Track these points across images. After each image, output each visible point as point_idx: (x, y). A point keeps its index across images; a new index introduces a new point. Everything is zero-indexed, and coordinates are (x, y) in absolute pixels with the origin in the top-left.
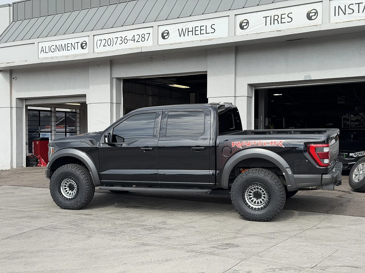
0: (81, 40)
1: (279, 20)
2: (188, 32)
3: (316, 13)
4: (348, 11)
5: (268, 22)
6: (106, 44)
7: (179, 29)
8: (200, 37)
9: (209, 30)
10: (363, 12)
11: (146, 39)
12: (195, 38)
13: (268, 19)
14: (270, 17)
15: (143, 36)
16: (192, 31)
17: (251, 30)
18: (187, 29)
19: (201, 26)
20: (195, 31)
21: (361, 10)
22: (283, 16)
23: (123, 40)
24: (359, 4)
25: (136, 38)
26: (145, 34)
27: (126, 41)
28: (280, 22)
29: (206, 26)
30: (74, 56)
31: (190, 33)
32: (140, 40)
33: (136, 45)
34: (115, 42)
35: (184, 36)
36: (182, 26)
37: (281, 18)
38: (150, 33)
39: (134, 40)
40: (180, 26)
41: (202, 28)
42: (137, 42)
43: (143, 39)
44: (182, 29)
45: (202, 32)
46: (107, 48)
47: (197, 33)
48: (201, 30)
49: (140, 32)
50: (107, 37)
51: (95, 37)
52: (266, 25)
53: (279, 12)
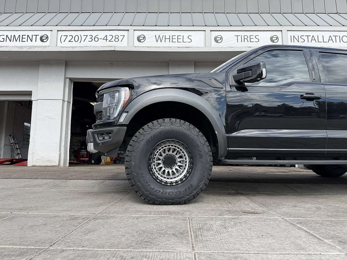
0: (41, 34)
1: (249, 39)
2: (165, 39)
3: (277, 38)
4: (300, 40)
5: (240, 40)
6: (73, 40)
7: (155, 36)
8: (177, 45)
9: (186, 39)
10: (311, 42)
11: (120, 40)
12: (171, 44)
13: (239, 38)
14: (240, 36)
15: (117, 37)
16: (170, 39)
17: (225, 44)
18: (164, 36)
19: (178, 36)
20: (172, 39)
21: (310, 40)
22: (251, 37)
23: (93, 38)
24: (308, 36)
25: (109, 38)
26: (119, 36)
27: (96, 39)
28: (249, 41)
29: (183, 36)
30: (31, 47)
31: (167, 40)
32: (113, 40)
33: (108, 44)
34: (83, 39)
35: (161, 42)
36: (159, 34)
37: (250, 39)
38: (124, 36)
39: (106, 39)
40: (157, 33)
41: (179, 37)
42: (109, 41)
43: (117, 40)
44: (159, 36)
45: (179, 40)
46: (74, 44)
47: (174, 40)
48: (178, 39)
49: (114, 33)
50: (74, 34)
51: (59, 32)
52: (237, 42)
53: (248, 34)
